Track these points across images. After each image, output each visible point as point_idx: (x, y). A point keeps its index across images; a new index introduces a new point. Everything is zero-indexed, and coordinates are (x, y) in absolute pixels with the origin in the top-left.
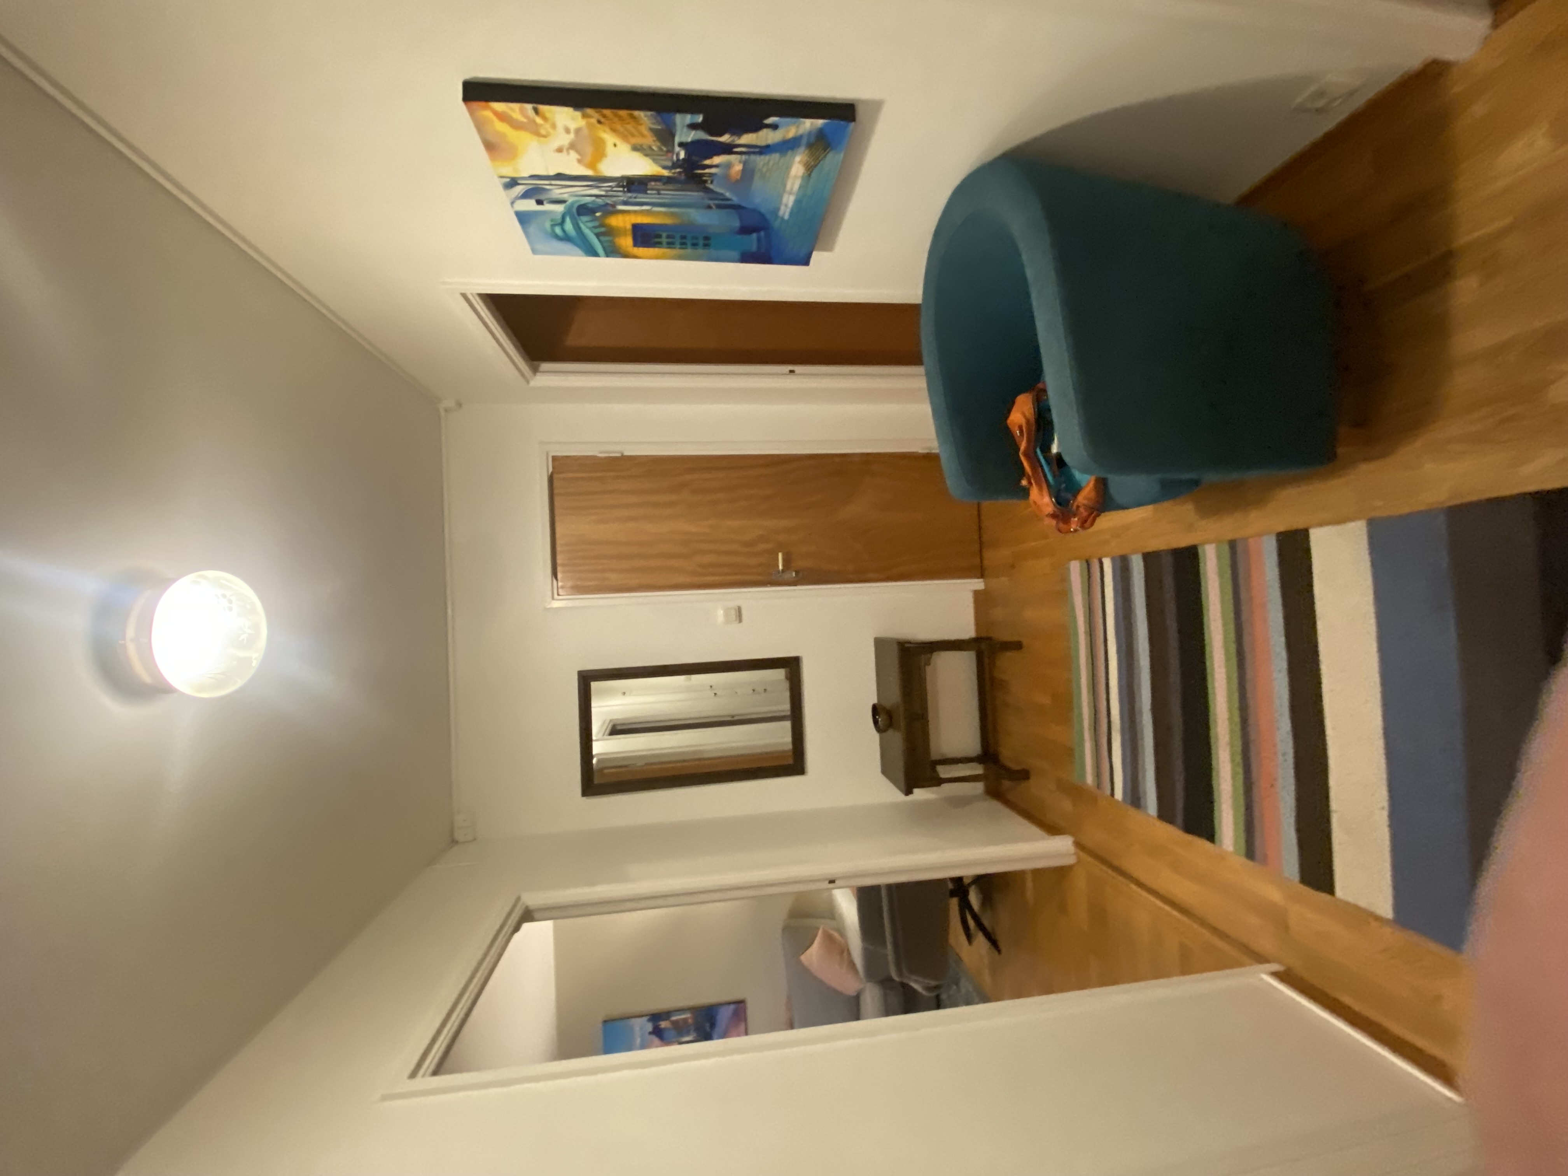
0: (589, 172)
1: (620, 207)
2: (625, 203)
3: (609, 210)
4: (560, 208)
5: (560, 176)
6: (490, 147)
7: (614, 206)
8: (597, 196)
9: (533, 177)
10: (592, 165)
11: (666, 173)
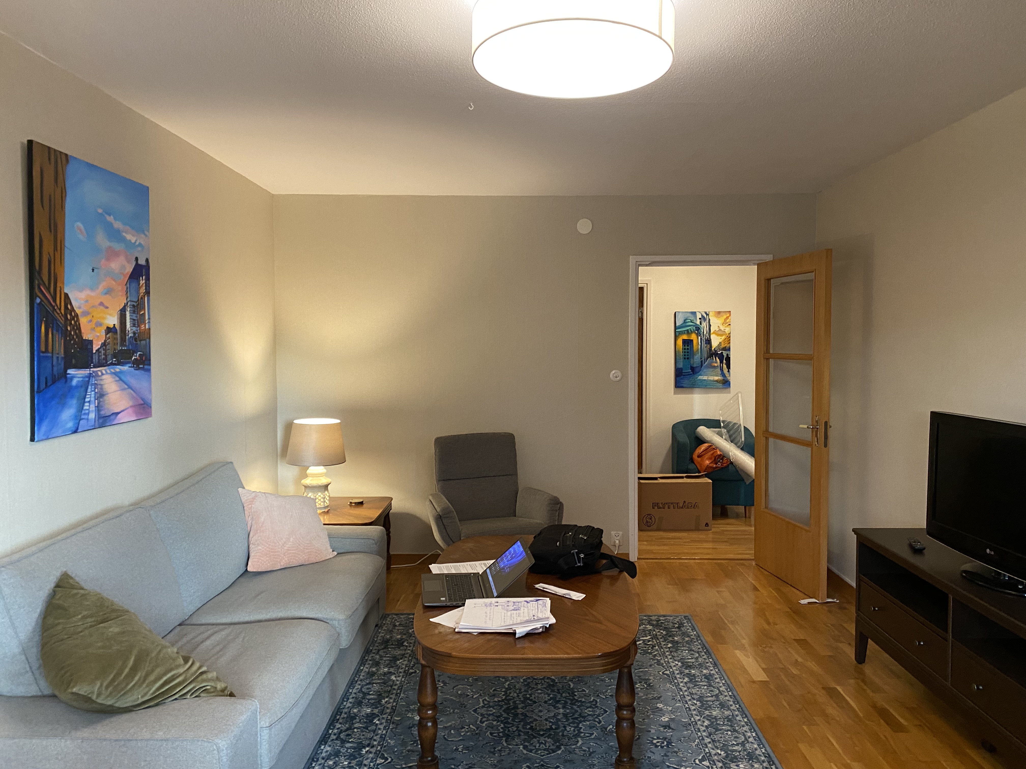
0: (712, 332)
1: (699, 338)
2: (701, 339)
3: (698, 334)
4: (698, 322)
5: (710, 326)
6: (719, 313)
7: (700, 336)
8: (703, 332)
9: (709, 320)
10: (714, 333)
11: (713, 349)
